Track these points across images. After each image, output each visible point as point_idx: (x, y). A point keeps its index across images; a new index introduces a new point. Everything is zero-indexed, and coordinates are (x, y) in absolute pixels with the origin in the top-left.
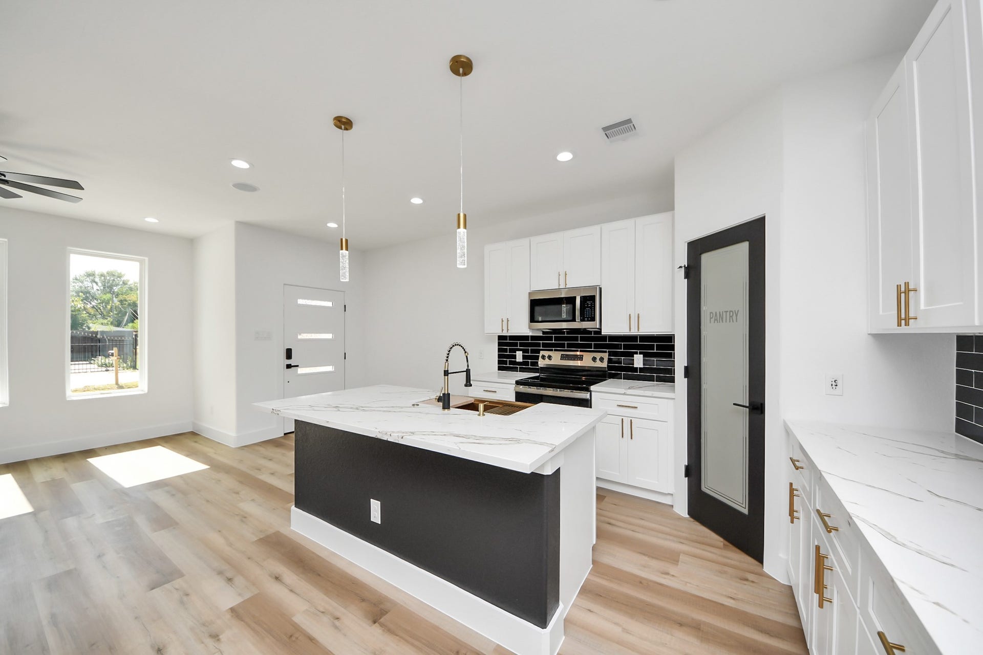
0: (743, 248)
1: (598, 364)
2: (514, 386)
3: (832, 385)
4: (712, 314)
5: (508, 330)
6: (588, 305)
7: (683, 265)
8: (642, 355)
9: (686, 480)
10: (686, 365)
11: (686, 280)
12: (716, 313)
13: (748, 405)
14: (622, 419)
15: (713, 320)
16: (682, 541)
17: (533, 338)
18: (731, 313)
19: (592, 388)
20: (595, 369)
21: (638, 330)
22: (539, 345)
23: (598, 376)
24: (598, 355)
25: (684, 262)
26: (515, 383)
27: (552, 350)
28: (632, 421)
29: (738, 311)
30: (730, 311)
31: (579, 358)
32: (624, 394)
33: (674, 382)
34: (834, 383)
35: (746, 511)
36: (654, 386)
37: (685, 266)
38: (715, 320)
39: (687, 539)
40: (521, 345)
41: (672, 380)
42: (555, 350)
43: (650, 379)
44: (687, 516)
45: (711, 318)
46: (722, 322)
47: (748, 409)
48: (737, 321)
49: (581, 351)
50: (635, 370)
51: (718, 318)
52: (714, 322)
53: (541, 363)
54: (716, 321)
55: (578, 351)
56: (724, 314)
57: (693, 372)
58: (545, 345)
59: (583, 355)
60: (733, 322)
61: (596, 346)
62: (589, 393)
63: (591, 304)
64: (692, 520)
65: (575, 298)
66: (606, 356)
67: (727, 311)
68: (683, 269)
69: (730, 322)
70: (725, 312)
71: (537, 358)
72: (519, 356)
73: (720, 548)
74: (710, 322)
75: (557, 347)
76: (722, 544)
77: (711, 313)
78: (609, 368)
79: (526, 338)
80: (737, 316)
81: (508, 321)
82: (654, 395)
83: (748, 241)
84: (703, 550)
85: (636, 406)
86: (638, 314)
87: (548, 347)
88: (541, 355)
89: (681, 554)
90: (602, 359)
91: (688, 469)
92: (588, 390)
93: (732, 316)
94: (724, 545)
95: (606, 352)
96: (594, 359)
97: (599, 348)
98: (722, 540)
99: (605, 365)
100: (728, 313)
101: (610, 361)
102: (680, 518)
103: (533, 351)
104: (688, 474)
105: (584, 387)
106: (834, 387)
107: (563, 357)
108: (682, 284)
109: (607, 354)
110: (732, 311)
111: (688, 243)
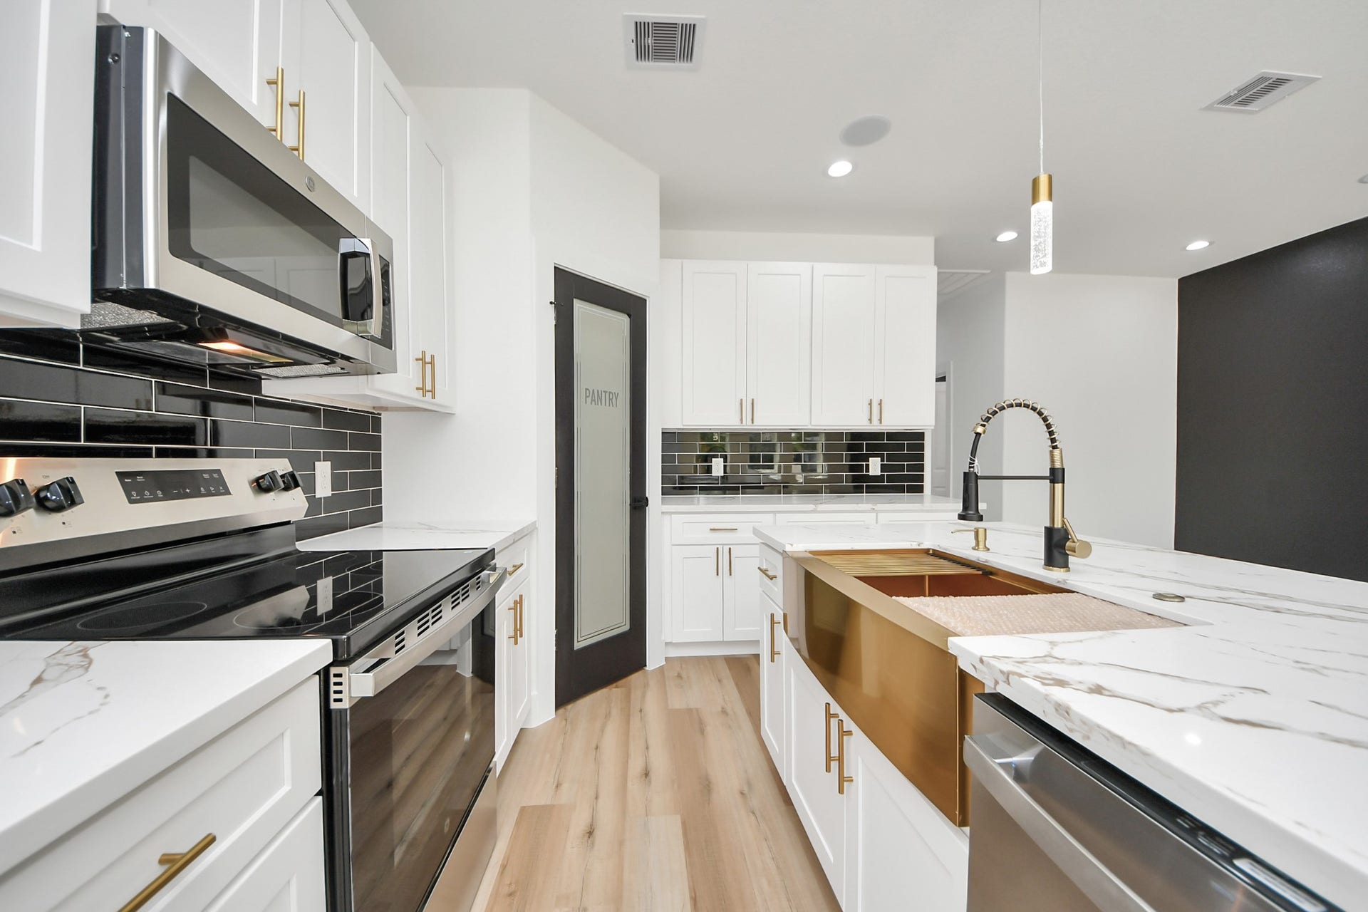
4: (588, 391)
12: (593, 390)
15: (589, 400)
18: (611, 395)
29: (617, 393)
38: (592, 400)
45: (586, 397)
46: (601, 405)
48: (616, 407)
51: (596, 398)
52: (591, 403)
54: (593, 403)
56: (603, 394)
60: (613, 407)
67: (607, 392)
69: (610, 406)
70: (604, 391)
74: (586, 403)
77: (586, 389)
80: (616, 399)
93: (612, 399)
100: (607, 394)
110: (612, 393)
111: (556, 268)
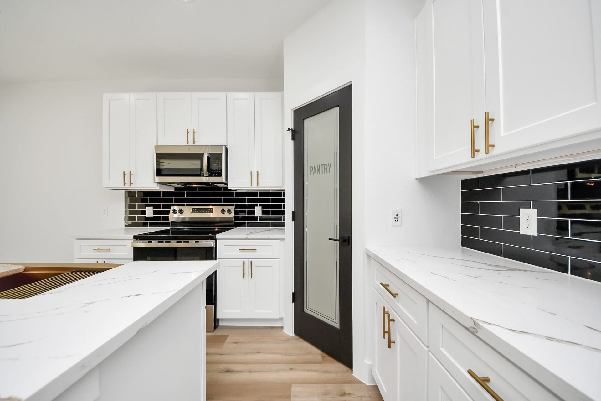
0: (334, 114)
1: (227, 216)
2: (132, 241)
3: (395, 218)
5: (131, 184)
6: (215, 161)
7: (291, 129)
8: (261, 207)
9: (292, 305)
10: (293, 211)
11: (293, 141)
12: (315, 166)
13: (338, 238)
14: (244, 261)
15: (312, 172)
16: (292, 366)
17: (165, 194)
18: (326, 166)
19: (218, 236)
20: (224, 220)
21: (258, 185)
22: (171, 200)
23: (226, 225)
24: (226, 208)
25: (292, 126)
26: (133, 238)
27: (184, 205)
28: (252, 262)
29: (331, 163)
30: (325, 165)
31: (209, 211)
32: (246, 239)
33: (285, 227)
34: (396, 217)
35: (337, 326)
36: (269, 230)
37: (292, 129)
38: (314, 172)
39: (295, 362)
40: (152, 200)
41: (283, 225)
42: (187, 205)
43: (267, 225)
44: (294, 335)
45: (311, 171)
46: (320, 174)
47: (338, 242)
48: (330, 172)
49: (211, 205)
50: (256, 218)
51: (316, 170)
52: (314, 175)
53: (173, 217)
54: (315, 173)
55: (209, 205)
56: (321, 167)
57: (298, 217)
58: (176, 200)
59: (213, 208)
60: (327, 173)
61: (225, 200)
62: (214, 241)
63: (218, 161)
64: (297, 337)
65: (202, 154)
66: (233, 208)
67: (323, 165)
68: (291, 132)
69: (325, 173)
70: (321, 165)
71: (168, 212)
72: (150, 212)
73: (319, 363)
74: (311, 174)
75: (189, 202)
76: (321, 356)
77: (311, 167)
78: (236, 218)
79: (158, 193)
80: (330, 168)
81: (131, 174)
82: (269, 238)
83: (338, 106)
84: (309, 370)
85: (255, 249)
86: (258, 172)
87: (180, 202)
88: (172, 209)
89: (292, 385)
90: (229, 211)
91: (294, 295)
92: (213, 238)
93: (326, 169)
94: (323, 357)
95: (233, 205)
96: (223, 211)
97: (228, 202)
98: (319, 352)
99: (232, 216)
100: (323, 166)
101: (236, 212)
102: (289, 339)
103: (164, 206)
104: (294, 300)
105: (211, 236)
106: (396, 219)
107: (194, 211)
108: (290, 145)
109: (234, 206)
110: (326, 164)
111: (294, 111)
